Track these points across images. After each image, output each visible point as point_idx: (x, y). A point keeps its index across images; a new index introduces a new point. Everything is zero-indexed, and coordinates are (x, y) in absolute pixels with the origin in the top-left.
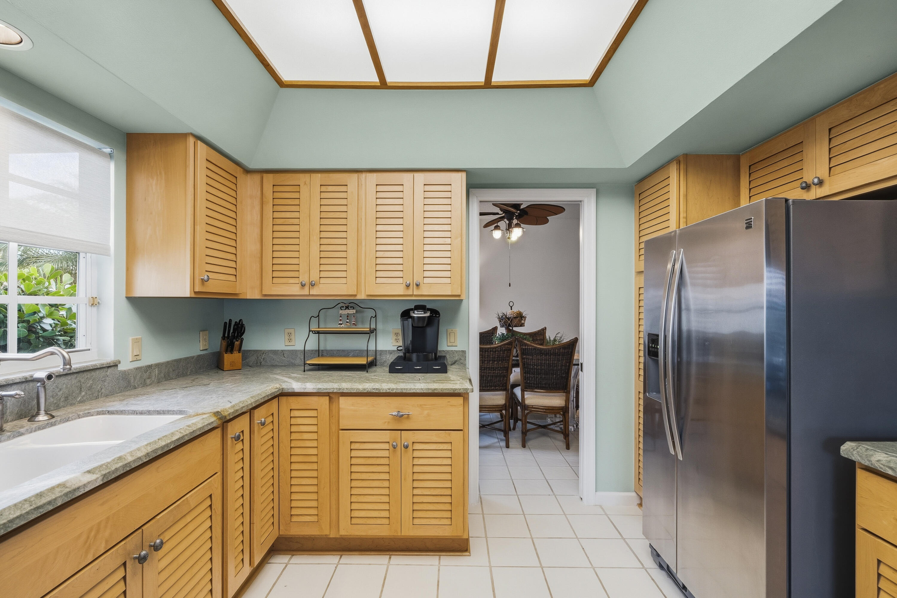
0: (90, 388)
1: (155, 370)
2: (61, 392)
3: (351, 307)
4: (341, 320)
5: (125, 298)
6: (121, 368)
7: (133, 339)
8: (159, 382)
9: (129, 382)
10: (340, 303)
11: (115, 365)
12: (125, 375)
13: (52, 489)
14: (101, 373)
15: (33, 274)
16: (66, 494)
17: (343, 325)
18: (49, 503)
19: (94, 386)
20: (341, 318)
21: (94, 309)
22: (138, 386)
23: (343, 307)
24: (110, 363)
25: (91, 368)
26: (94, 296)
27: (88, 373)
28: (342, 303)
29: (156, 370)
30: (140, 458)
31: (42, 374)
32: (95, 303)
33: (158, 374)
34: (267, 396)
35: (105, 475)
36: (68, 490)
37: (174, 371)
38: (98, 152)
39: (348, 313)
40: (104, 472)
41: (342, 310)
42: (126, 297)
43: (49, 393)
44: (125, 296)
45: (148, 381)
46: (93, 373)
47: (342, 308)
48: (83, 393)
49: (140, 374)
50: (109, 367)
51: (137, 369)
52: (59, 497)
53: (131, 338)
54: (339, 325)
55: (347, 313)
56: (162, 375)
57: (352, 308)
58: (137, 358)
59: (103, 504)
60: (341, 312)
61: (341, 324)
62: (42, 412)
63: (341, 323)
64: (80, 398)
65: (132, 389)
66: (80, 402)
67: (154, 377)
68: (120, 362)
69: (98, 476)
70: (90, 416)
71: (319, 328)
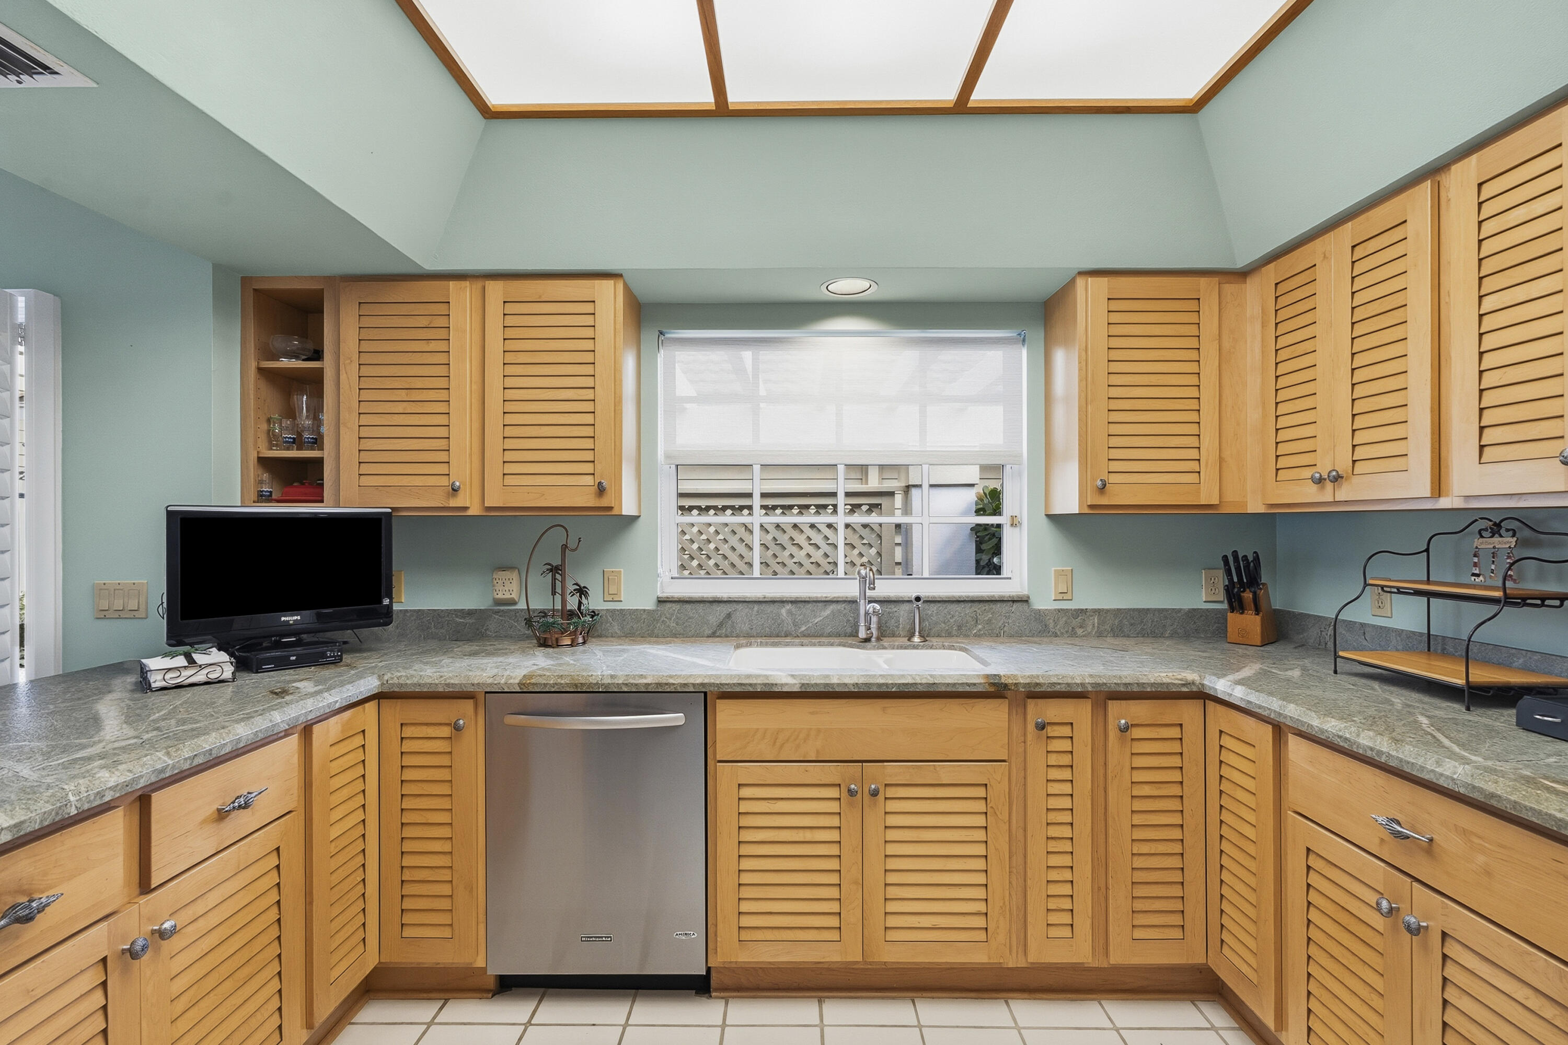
0: (989, 622)
1: (1092, 618)
2: (954, 620)
3: (1507, 530)
4: (1475, 565)
5: (1045, 516)
6: (1034, 605)
7: (1055, 570)
8: (1100, 635)
9: (1046, 626)
10: (1476, 520)
11: (1027, 600)
12: (1040, 615)
13: (759, 676)
14: (1004, 608)
16: (765, 685)
17: (1481, 578)
18: (751, 685)
19: (994, 621)
20: (1476, 560)
22: (1062, 633)
23: (1486, 530)
24: (1013, 597)
25: (988, 599)
26: (1014, 515)
27: (986, 604)
28: (1482, 518)
29: (1094, 619)
30: (846, 685)
33: (1098, 624)
34: (1137, 684)
35: (803, 684)
36: (767, 682)
37: (1132, 625)
39: (1494, 547)
40: (803, 682)
41: (1482, 537)
42: (1049, 516)
44: (1044, 512)
45: (1080, 631)
46: (992, 606)
47: (1484, 534)
48: (980, 627)
49: (1064, 619)
50: (1014, 601)
51: (1059, 610)
52: (759, 684)
53: (1053, 568)
54: (1473, 578)
55: (1491, 546)
56: (1107, 627)
57: (1511, 533)
58: (1063, 596)
59: (812, 713)
60: (1478, 542)
61: (1478, 575)
62: (916, 632)
63: (1477, 572)
64: (975, 631)
65: (1051, 636)
66: (976, 635)
67: (1091, 627)
68: (1031, 598)
69: (797, 682)
70: (953, 650)
71: (1428, 581)
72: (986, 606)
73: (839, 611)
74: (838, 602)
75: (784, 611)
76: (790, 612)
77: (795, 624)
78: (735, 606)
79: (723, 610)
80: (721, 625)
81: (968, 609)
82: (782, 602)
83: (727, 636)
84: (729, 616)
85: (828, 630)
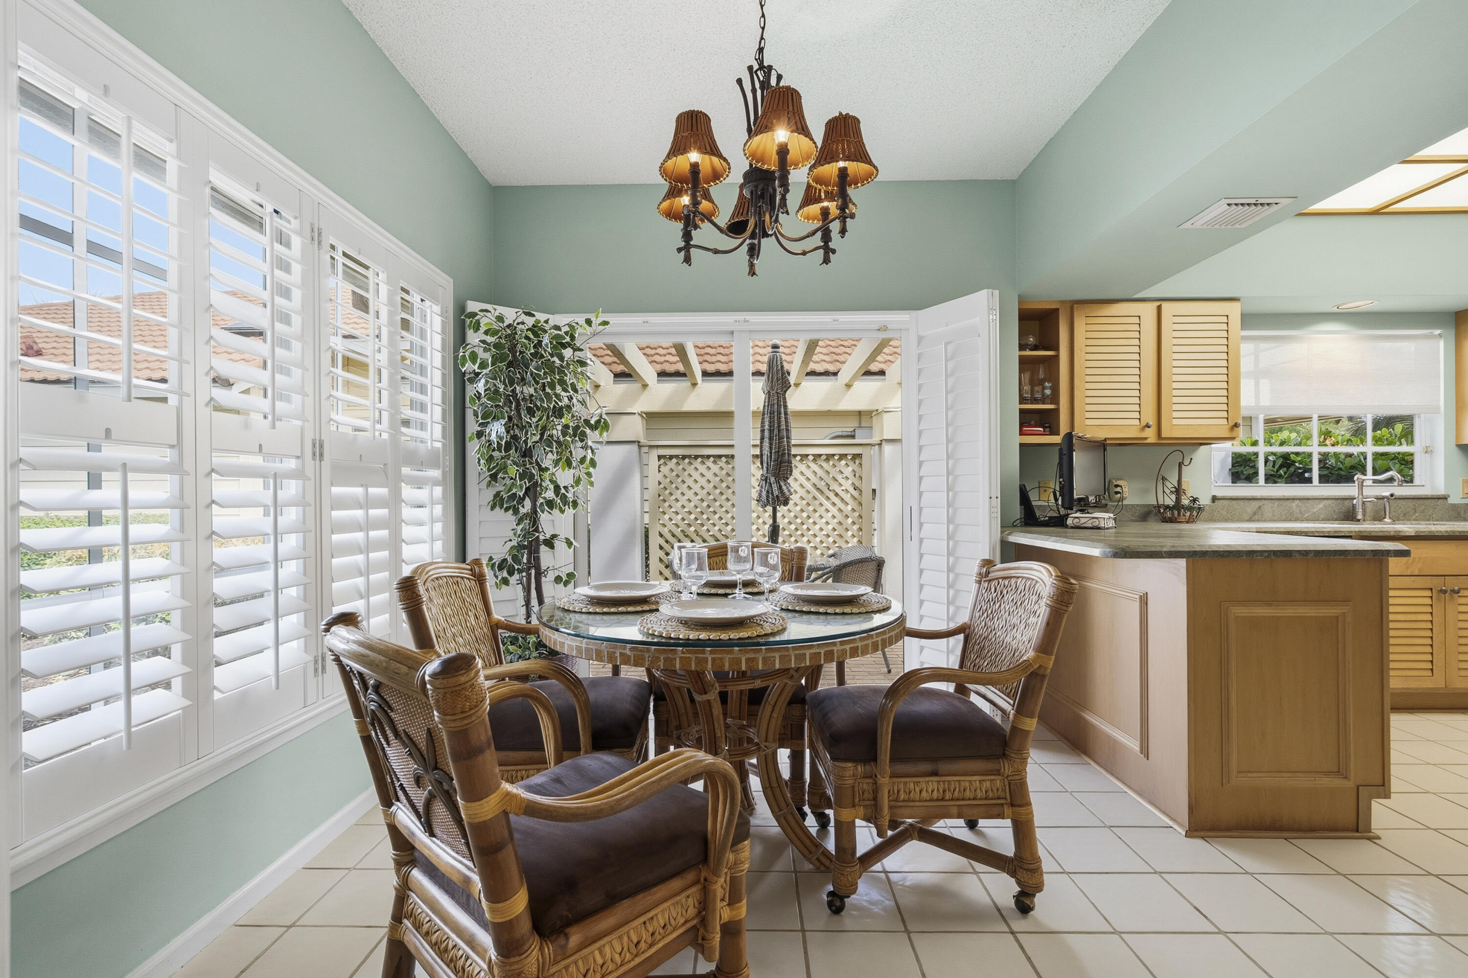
0: (1423, 511)
2: (1401, 510)
5: (1455, 449)
6: (1451, 501)
7: (1463, 480)
9: (1459, 513)
11: (1445, 498)
12: (1454, 506)
14: (1432, 502)
15: (1384, 436)
19: (1426, 511)
21: (1428, 455)
24: (1440, 496)
25: (1423, 497)
26: (1428, 446)
31: (1387, 494)
32: (1428, 451)
38: (1431, 337)
42: (1457, 445)
43: (1392, 509)
44: (1454, 443)
46: (1425, 501)
48: (1417, 514)
50: (1439, 499)
51: (1466, 505)
53: (1461, 479)
58: (1467, 495)
62: (1387, 517)
66: (1415, 520)
68: (1449, 496)
72: (1422, 501)
73: (1330, 505)
74: (1328, 499)
75: (1294, 505)
76: (1297, 506)
77: (1301, 513)
78: (1264, 502)
79: (1256, 504)
80: (1255, 514)
81: (1410, 503)
82: (1294, 499)
83: (1258, 520)
84: (1260, 508)
85: (1322, 517)
